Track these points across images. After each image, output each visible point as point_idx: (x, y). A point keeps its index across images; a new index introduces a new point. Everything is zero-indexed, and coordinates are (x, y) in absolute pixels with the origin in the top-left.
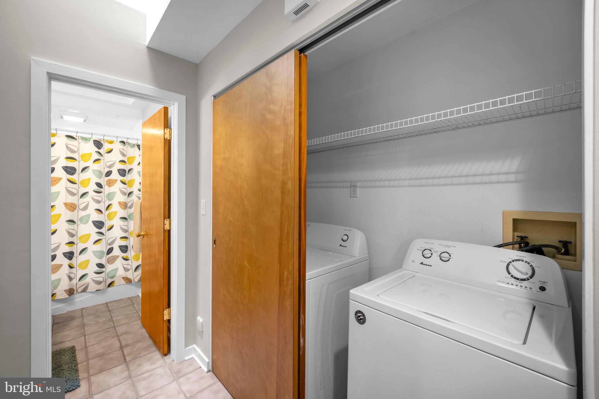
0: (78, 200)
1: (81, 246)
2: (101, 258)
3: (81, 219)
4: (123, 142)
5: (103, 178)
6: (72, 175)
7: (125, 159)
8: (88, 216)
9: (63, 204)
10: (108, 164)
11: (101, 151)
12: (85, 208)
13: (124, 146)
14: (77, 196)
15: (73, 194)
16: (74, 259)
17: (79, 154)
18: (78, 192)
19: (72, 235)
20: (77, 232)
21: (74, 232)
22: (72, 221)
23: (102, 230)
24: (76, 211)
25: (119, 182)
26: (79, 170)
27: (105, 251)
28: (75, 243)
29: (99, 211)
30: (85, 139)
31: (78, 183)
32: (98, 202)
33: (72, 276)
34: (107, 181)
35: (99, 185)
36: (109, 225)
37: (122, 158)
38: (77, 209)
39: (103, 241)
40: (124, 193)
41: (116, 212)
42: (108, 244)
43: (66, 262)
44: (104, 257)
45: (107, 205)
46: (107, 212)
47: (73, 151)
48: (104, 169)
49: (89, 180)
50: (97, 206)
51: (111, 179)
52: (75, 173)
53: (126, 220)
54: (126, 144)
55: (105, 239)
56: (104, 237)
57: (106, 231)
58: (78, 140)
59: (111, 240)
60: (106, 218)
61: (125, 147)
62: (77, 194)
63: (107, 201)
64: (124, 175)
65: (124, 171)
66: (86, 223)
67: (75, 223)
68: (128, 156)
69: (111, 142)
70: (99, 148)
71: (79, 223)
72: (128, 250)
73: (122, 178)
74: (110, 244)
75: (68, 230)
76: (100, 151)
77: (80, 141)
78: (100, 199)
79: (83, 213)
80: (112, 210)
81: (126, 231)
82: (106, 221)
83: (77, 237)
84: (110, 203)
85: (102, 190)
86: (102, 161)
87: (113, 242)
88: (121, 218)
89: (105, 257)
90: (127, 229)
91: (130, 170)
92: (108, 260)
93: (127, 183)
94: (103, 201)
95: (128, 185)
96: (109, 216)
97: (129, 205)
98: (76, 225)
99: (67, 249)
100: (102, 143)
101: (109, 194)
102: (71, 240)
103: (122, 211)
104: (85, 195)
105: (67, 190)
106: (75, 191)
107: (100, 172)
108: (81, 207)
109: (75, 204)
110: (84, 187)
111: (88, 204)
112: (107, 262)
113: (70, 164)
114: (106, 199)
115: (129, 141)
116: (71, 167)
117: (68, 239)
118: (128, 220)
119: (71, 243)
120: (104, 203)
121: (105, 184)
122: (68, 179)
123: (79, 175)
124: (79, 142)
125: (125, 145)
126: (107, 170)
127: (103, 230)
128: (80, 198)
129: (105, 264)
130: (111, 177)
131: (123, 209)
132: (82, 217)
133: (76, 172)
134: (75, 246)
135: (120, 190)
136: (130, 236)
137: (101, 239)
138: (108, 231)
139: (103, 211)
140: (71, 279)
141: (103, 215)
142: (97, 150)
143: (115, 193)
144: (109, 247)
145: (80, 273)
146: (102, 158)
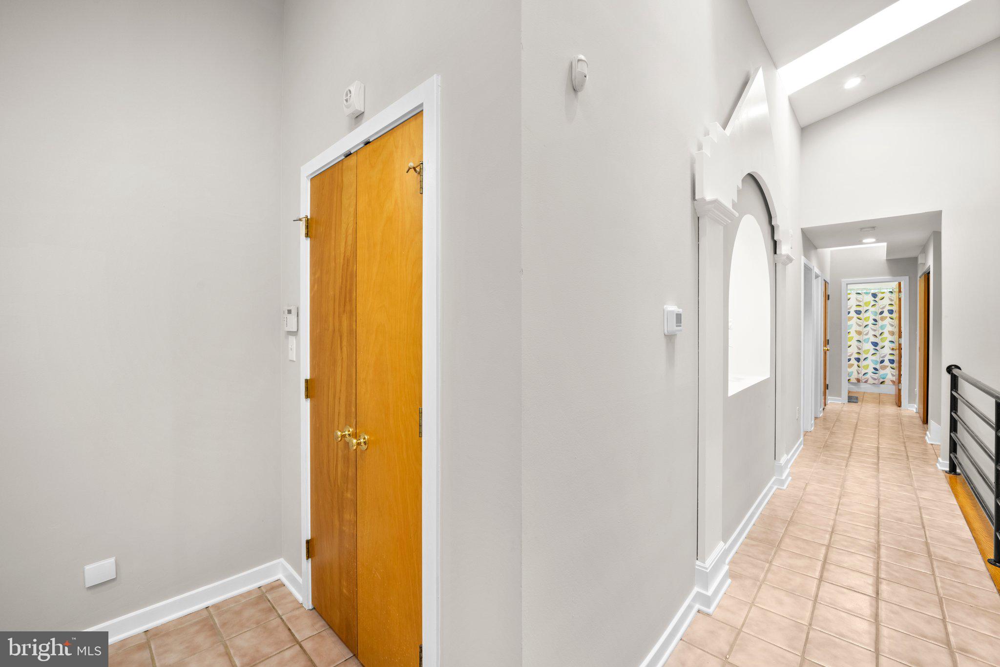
0: (863, 329)
1: (864, 356)
2: (876, 365)
3: (864, 340)
5: (877, 316)
6: (859, 315)
8: (869, 338)
9: (854, 331)
10: (881, 307)
12: (867, 334)
14: (862, 327)
15: (860, 326)
16: (861, 362)
17: (863, 302)
18: (863, 324)
21: (860, 347)
22: (859, 341)
24: (862, 335)
27: (879, 361)
29: (876, 336)
30: (867, 293)
31: (863, 320)
32: (875, 330)
35: (875, 320)
36: (881, 345)
39: (878, 355)
41: (886, 338)
43: (856, 363)
44: (878, 364)
45: (880, 333)
46: (881, 337)
47: (860, 301)
49: (869, 317)
50: (874, 333)
56: (879, 352)
57: (880, 348)
59: (883, 355)
65: (892, 311)
66: (867, 342)
70: (875, 297)
73: (890, 315)
74: (882, 357)
76: (876, 299)
79: (866, 337)
80: (883, 336)
83: (862, 350)
87: (884, 357)
94: (878, 330)
96: (881, 339)
98: (862, 343)
99: (857, 356)
100: (877, 294)
101: (882, 326)
103: (891, 337)
104: (867, 327)
105: (857, 323)
107: (876, 312)
108: (865, 333)
109: (861, 332)
110: (866, 321)
111: (868, 332)
112: (880, 368)
113: (858, 309)
117: (857, 351)
119: (859, 353)
121: (879, 319)
122: (857, 317)
124: (863, 296)
126: (880, 310)
127: (878, 348)
133: (862, 313)
134: (861, 355)
137: (877, 353)
140: (858, 373)
142: (874, 299)
143: (886, 325)
144: (881, 359)
145: (864, 371)
146: (877, 303)
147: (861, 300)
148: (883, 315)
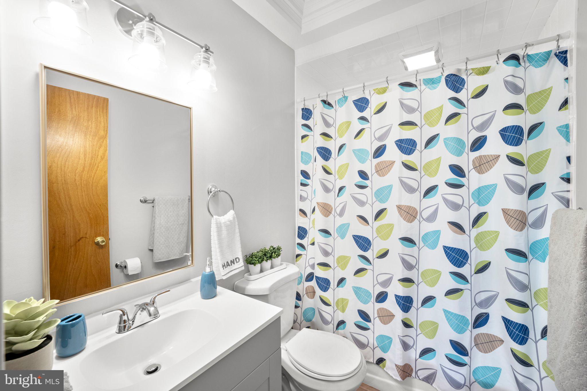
0: (420, 201)
1: (425, 291)
2: (461, 331)
3: (425, 238)
4: (515, 58)
5: (465, 154)
6: (409, 155)
7: (520, 99)
8: (437, 234)
9: (396, 208)
10: (478, 122)
11: (462, 96)
12: (432, 218)
13: (517, 67)
14: (417, 193)
15: (411, 190)
16: (413, 310)
17: (421, 113)
18: (419, 185)
19: (409, 267)
20: (418, 262)
21: (413, 262)
22: (408, 240)
23: (463, 271)
24: (416, 221)
25: (504, 162)
26: (420, 144)
27: (469, 318)
28: (414, 282)
29: (458, 226)
30: (431, 82)
31: (419, 169)
32: (456, 207)
33: (410, 342)
34: (475, 161)
35: (457, 170)
36: (479, 260)
37: (512, 99)
38: (418, 217)
39: (466, 294)
40: (518, 189)
41: (496, 234)
42: (476, 304)
43: (399, 314)
44: (466, 330)
45: (474, 215)
46: (475, 232)
47: (410, 110)
48: (468, 133)
49: (438, 161)
50: (454, 216)
51: (485, 156)
52: (414, 150)
53: (524, 259)
54: (521, 61)
55: (471, 291)
56: (468, 286)
57: (473, 272)
58: (419, 87)
59: (483, 296)
60: (473, 245)
61: (521, 69)
62: (417, 190)
63: (476, 205)
64: (517, 142)
65: (518, 130)
66: (433, 246)
67: (415, 244)
68: (529, 91)
69: (484, 71)
70: (457, 90)
71: (422, 244)
72: (529, 340)
73: (511, 150)
74: (481, 305)
75: (401, 255)
76: (459, 96)
77: (423, 87)
78: (458, 200)
79: (428, 227)
80: (485, 226)
81: (524, 287)
82: (473, 252)
83: (418, 270)
84: (482, 210)
85: (464, 180)
86: (463, 117)
87: (488, 302)
88: (510, 251)
89: (468, 333)
90: (526, 282)
91: (533, 129)
92: (475, 338)
93: (525, 163)
94: (466, 204)
95: (529, 166)
96: (479, 238)
97: (531, 219)
98: (415, 248)
99: (400, 290)
100: (463, 77)
101: (479, 190)
102: (408, 274)
103: (511, 232)
104: (433, 192)
105: (402, 182)
106: (415, 185)
107: (460, 142)
108: (426, 214)
109: (415, 209)
110: (431, 175)
111: (436, 211)
112: (473, 344)
113: (408, 134)
114: (472, 201)
115: (531, 51)
116: (407, 139)
117: (401, 272)
118: (530, 257)
119: (407, 281)
120: (469, 211)
121: (471, 167)
122: (403, 163)
123: (421, 152)
124: (420, 91)
125: (520, 64)
126: (475, 135)
127: (465, 270)
128: (424, 197)
129: (468, 348)
130: (484, 151)
131: (516, 229)
132: (426, 235)
133: (415, 147)
134: (415, 286)
135: (507, 181)
136: (535, 303)
137: (462, 290)
138: (476, 273)
139: (466, 227)
140: (406, 347)
141: (465, 237)
142: (453, 94)
143: (494, 187)
144: (479, 311)
145: (423, 343)
146: (464, 110)
147: (415, 105)
148: (485, 151)
